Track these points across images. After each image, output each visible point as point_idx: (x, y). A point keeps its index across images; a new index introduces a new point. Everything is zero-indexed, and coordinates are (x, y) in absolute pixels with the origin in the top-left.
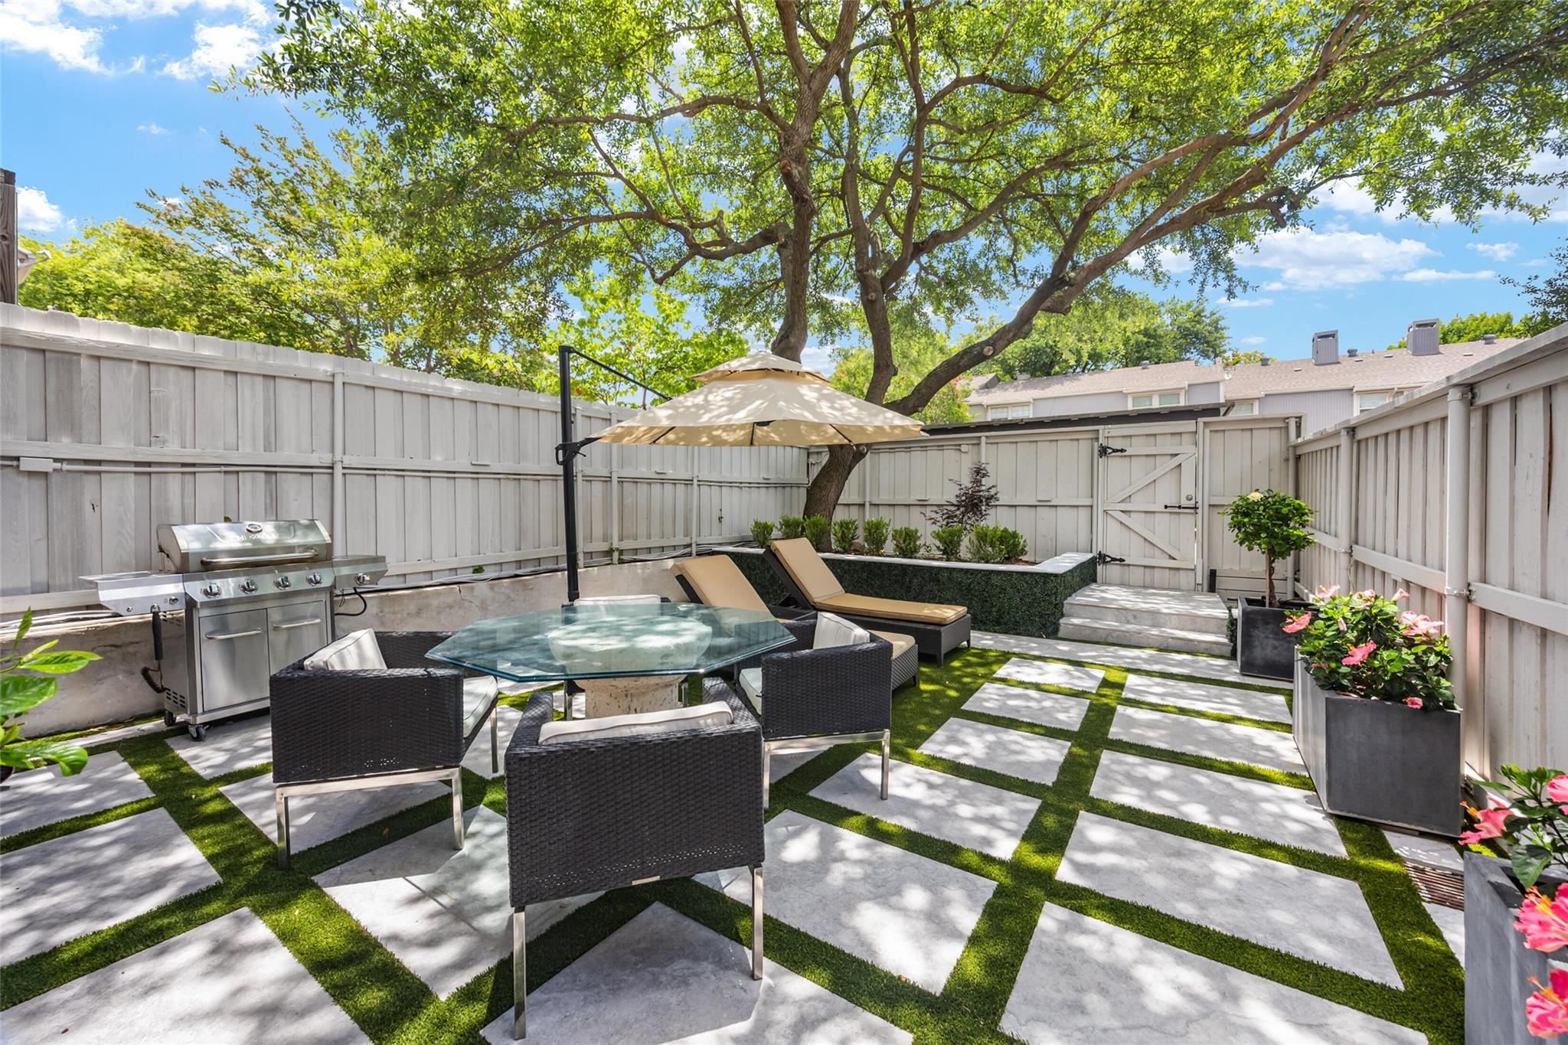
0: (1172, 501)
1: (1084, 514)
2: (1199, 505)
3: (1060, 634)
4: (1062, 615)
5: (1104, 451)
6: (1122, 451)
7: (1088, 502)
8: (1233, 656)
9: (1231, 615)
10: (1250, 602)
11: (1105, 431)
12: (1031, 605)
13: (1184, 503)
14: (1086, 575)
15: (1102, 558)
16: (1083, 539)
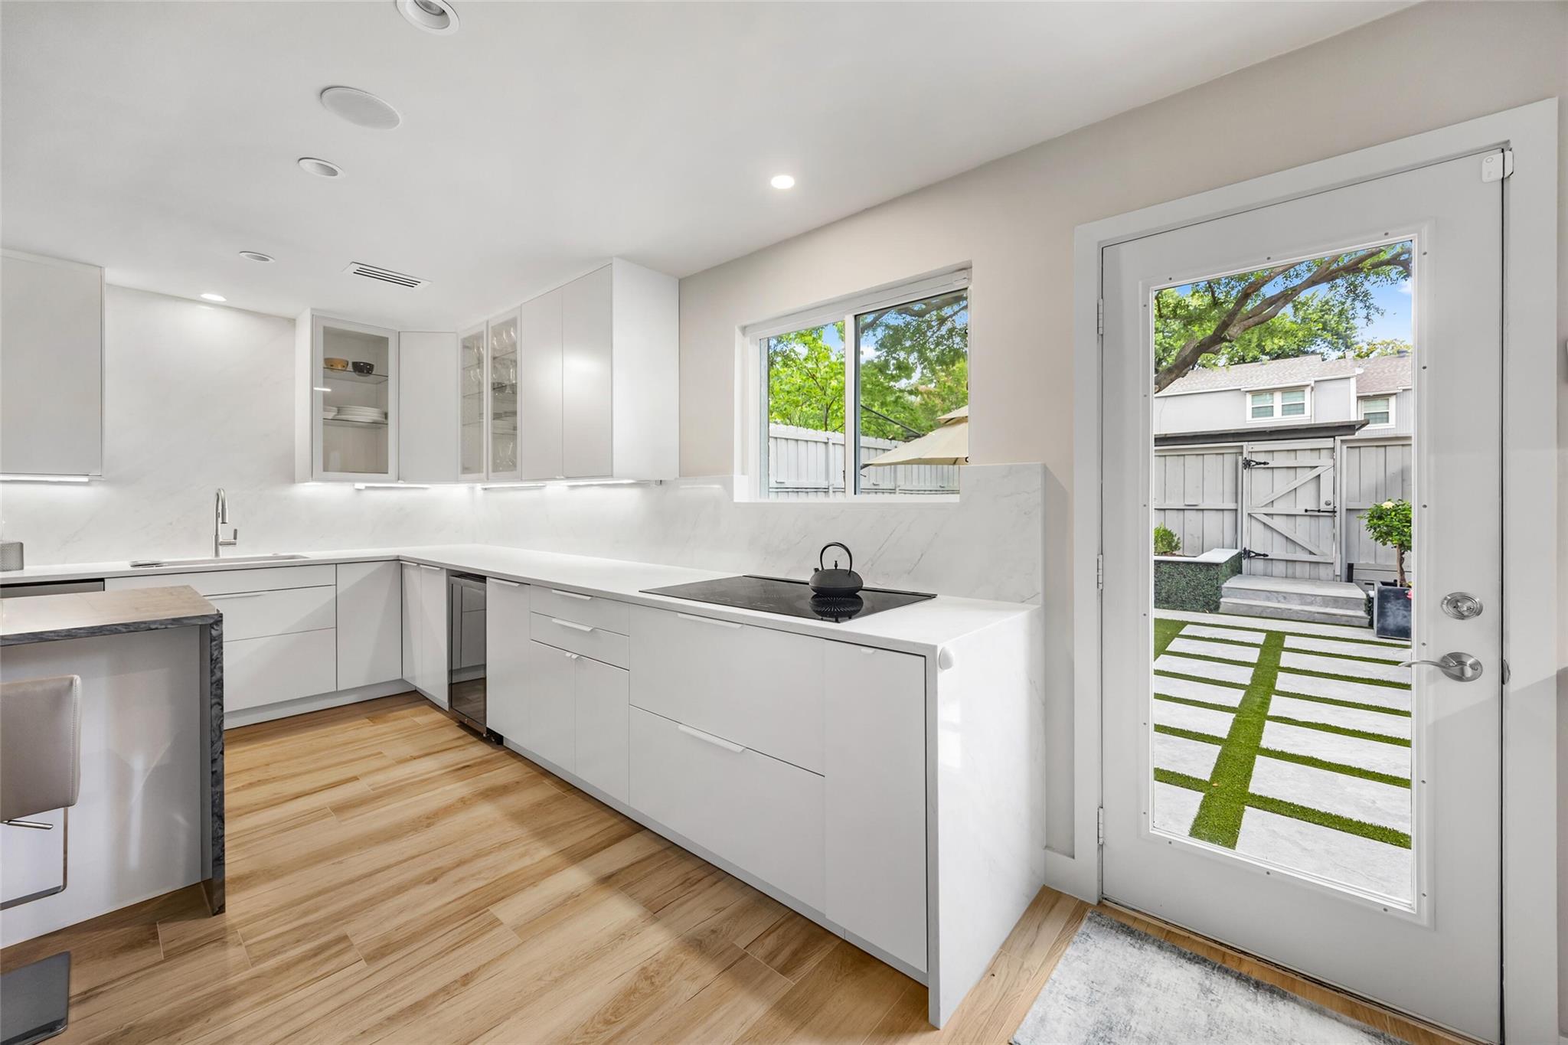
0: (1312, 506)
1: (1229, 518)
2: (1338, 509)
3: (1220, 611)
4: (1222, 597)
5: (1247, 464)
6: (1265, 463)
7: (1232, 506)
8: (1371, 625)
9: (1368, 595)
10: (1384, 584)
11: (1248, 447)
12: (1195, 588)
13: (1323, 507)
14: (1235, 567)
15: (1247, 554)
16: (1229, 538)
